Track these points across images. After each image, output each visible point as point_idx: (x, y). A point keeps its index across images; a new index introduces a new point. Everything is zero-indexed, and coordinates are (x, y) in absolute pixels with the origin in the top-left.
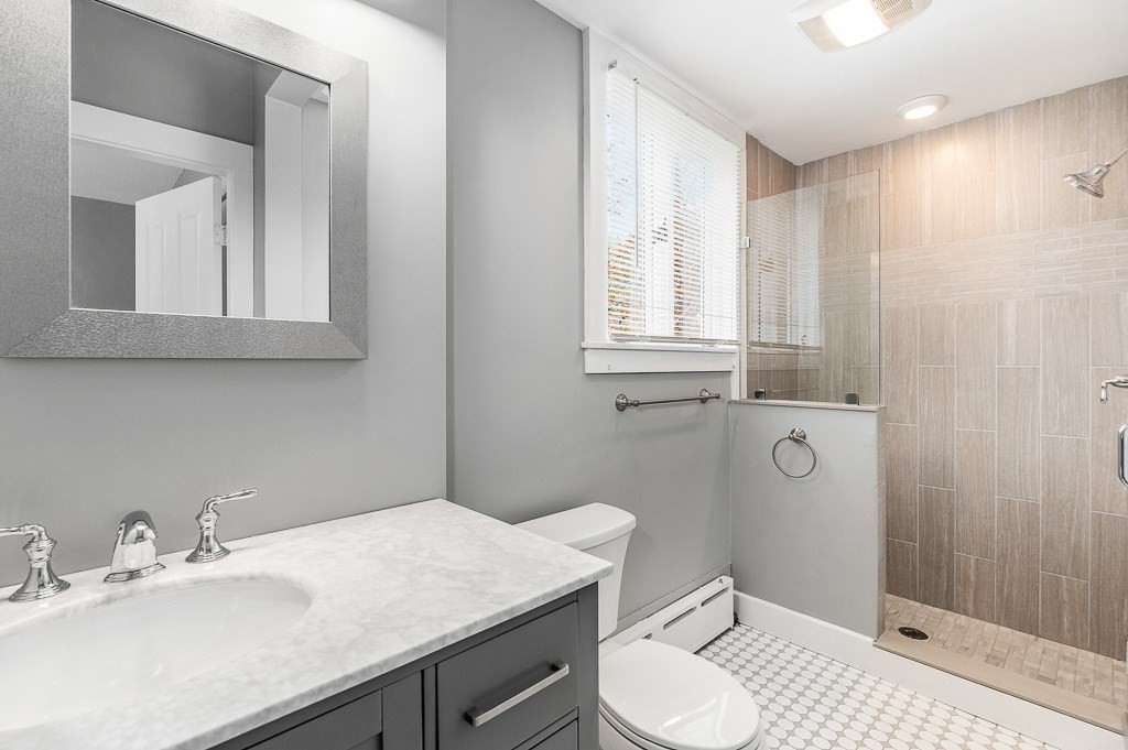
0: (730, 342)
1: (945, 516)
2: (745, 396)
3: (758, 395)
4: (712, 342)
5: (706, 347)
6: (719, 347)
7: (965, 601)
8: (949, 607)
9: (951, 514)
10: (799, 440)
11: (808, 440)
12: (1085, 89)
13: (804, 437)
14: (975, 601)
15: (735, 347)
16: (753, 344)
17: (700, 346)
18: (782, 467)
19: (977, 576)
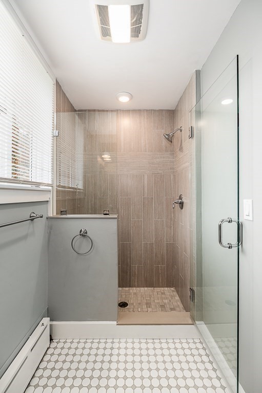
0: (48, 185)
1: (129, 252)
2: (55, 214)
3: (62, 213)
4: (38, 184)
5: (34, 187)
6: (42, 187)
7: (135, 282)
8: (130, 286)
9: (130, 251)
10: (84, 235)
11: (88, 234)
12: (162, 110)
13: (86, 233)
14: (137, 281)
15: (50, 188)
16: (59, 186)
17: (30, 186)
18: (76, 249)
19: (138, 272)
